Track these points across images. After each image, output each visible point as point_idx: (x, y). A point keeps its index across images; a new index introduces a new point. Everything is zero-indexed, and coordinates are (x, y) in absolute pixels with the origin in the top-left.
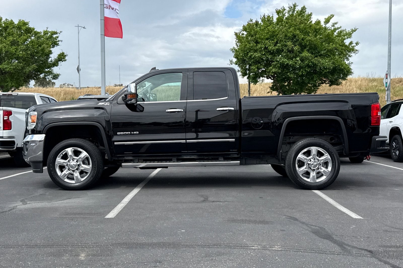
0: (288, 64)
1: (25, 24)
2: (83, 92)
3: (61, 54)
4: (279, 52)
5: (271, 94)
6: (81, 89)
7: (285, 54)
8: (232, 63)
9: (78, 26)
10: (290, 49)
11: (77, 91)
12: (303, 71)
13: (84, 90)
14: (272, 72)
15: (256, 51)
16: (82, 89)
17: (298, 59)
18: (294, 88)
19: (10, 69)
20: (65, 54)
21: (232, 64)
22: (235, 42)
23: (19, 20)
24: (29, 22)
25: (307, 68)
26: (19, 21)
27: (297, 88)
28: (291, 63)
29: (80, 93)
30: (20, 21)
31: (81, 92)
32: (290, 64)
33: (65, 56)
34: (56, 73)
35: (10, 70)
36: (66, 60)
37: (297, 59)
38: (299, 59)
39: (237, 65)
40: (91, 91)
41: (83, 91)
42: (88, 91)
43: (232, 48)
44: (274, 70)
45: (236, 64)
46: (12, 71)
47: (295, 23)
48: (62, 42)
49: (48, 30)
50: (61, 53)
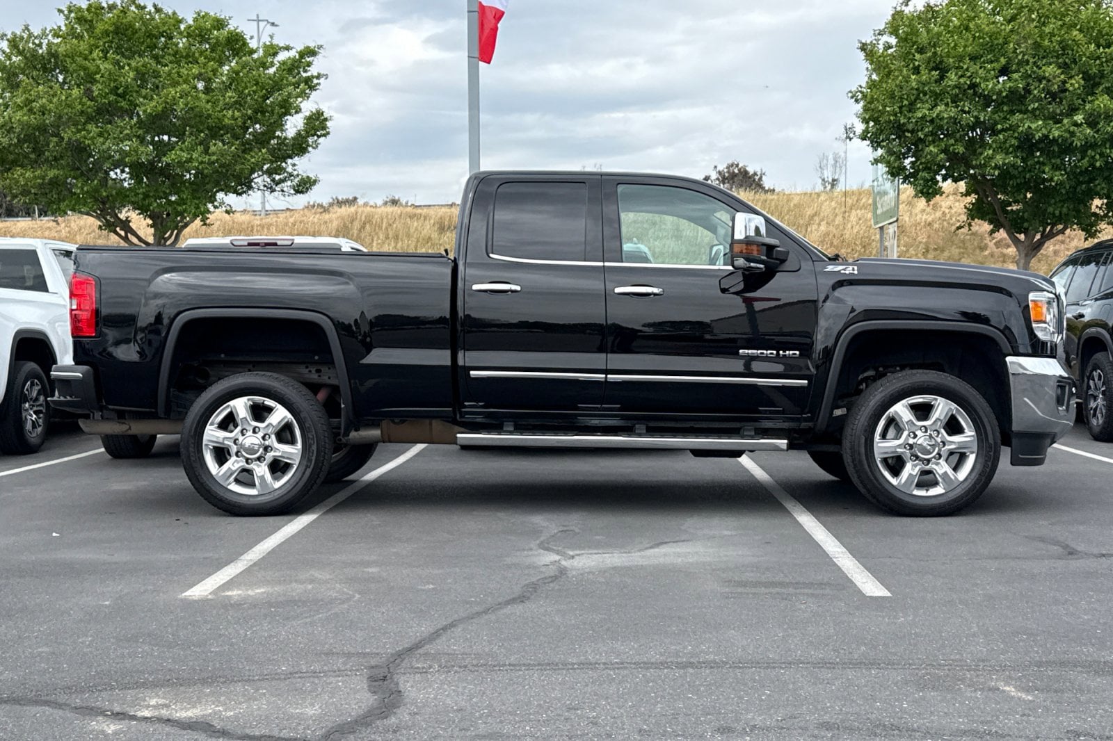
0: (1046, 137)
1: (220, 24)
2: (277, 226)
3: (314, 114)
4: (1016, 100)
5: (970, 230)
6: (267, 215)
7: (1037, 104)
8: (851, 135)
9: (255, 18)
10: (1056, 87)
11: (258, 222)
12: (1093, 157)
13: (278, 217)
14: (996, 165)
15: (937, 97)
16: (271, 216)
17: (1079, 118)
18: (1057, 213)
19: (202, 162)
20: (326, 115)
21: (851, 139)
22: (865, 72)
23: (196, 13)
24: (230, 18)
25: (1108, 146)
26: (195, 16)
27: (1065, 210)
28: (1056, 133)
29: (268, 229)
30: (199, 15)
31: (271, 225)
32: (1054, 137)
33: (326, 120)
34: (305, 172)
35: (200, 167)
36: (328, 133)
37: (1075, 118)
38: (1084, 119)
39: (868, 142)
40: (301, 222)
41: (276, 221)
42: (291, 220)
43: (854, 89)
44: (999, 159)
45: (864, 139)
46: (207, 168)
47: (1062, 10)
48: (326, 78)
49: (275, 42)
50: (314, 111)
